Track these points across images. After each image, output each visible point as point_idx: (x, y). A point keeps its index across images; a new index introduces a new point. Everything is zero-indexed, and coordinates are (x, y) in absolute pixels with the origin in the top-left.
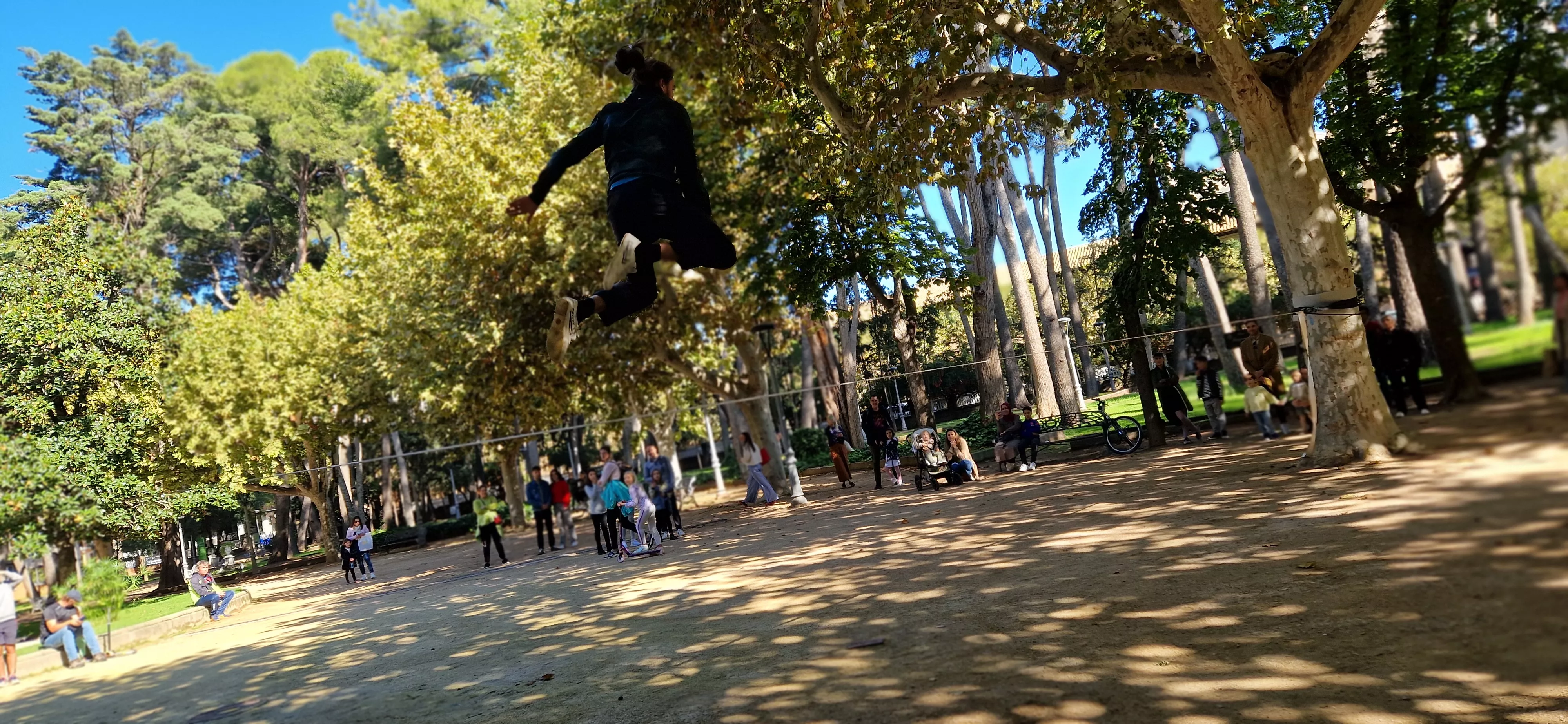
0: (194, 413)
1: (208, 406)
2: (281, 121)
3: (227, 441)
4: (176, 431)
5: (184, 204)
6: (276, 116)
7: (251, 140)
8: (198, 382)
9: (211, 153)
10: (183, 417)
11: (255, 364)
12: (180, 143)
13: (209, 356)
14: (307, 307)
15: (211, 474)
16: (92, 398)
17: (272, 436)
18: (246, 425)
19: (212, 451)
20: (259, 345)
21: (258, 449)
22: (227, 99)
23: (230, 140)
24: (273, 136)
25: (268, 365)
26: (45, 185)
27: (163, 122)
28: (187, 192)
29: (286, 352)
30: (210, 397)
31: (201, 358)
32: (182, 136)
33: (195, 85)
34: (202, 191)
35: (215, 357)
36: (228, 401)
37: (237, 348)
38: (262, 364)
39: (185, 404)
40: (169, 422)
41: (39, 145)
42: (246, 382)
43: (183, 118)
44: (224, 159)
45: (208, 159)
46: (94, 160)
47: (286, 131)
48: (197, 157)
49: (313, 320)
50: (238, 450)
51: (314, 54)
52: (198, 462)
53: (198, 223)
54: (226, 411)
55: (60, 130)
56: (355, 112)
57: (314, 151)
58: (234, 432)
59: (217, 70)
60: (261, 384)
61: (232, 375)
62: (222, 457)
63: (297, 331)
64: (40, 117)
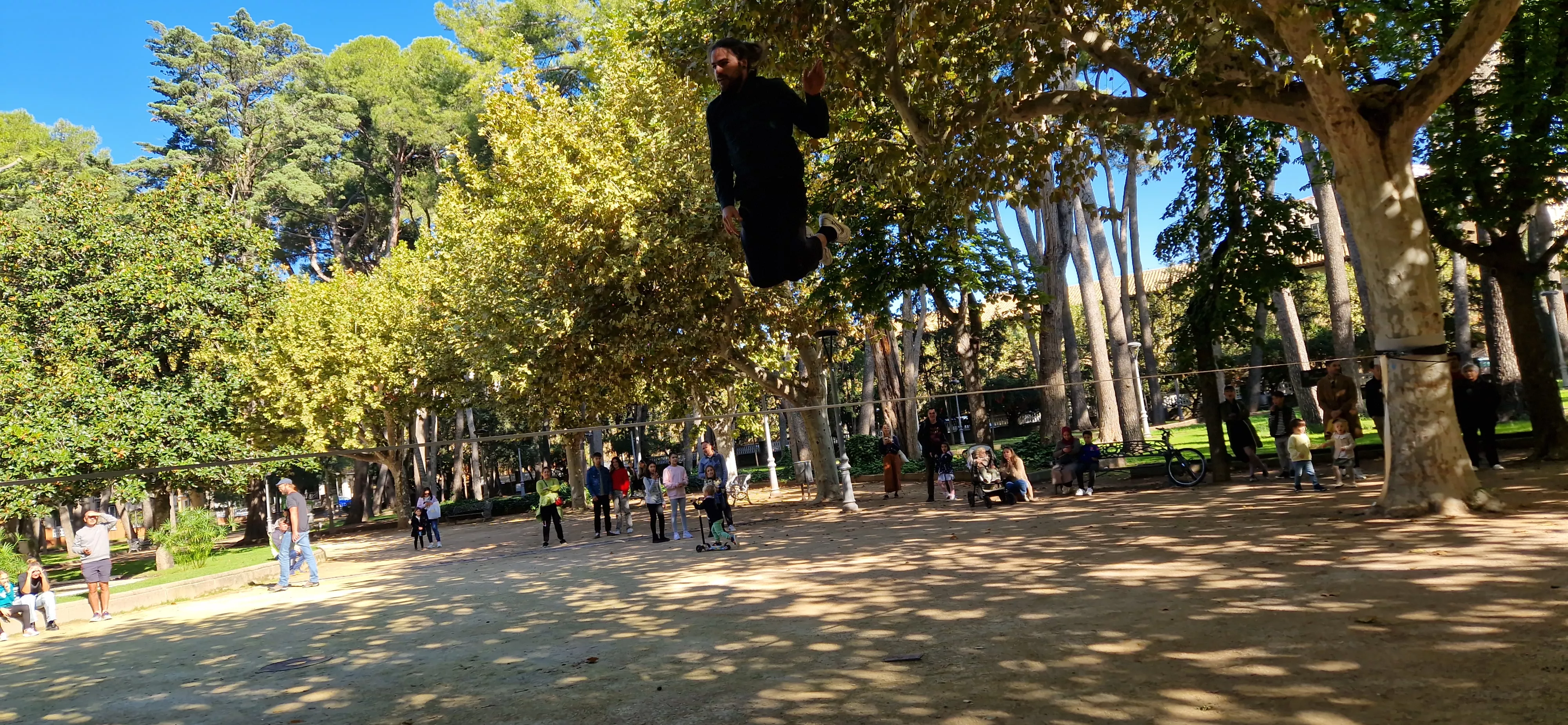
0: (284, 376)
1: (298, 371)
2: (382, 103)
3: (314, 404)
4: (266, 392)
5: (290, 178)
6: (378, 99)
7: (353, 121)
8: (289, 348)
9: (315, 132)
10: (273, 379)
11: (342, 334)
12: (288, 120)
13: (301, 324)
14: (394, 284)
15: (296, 435)
16: (194, 356)
17: (355, 403)
18: (331, 392)
19: (299, 413)
20: (349, 315)
21: (340, 415)
22: (333, 80)
23: (333, 120)
24: (373, 118)
25: (355, 337)
26: (164, 152)
27: (272, 99)
28: (291, 166)
29: (372, 325)
30: (300, 363)
31: (294, 325)
32: (291, 114)
33: (306, 65)
34: (305, 167)
35: (305, 326)
36: (317, 368)
37: (327, 318)
38: (350, 335)
39: (276, 367)
40: (261, 383)
41: (160, 114)
42: (333, 351)
43: (293, 96)
44: (327, 137)
45: (311, 137)
46: (210, 131)
47: (386, 114)
48: (302, 134)
49: (399, 296)
50: (323, 414)
51: (416, 40)
52: (286, 423)
53: (300, 196)
54: (313, 377)
55: (181, 101)
56: (450, 99)
57: (410, 134)
58: (319, 397)
59: (327, 51)
60: (347, 354)
61: (322, 343)
62: (307, 419)
63: (383, 306)
64: (163, 88)
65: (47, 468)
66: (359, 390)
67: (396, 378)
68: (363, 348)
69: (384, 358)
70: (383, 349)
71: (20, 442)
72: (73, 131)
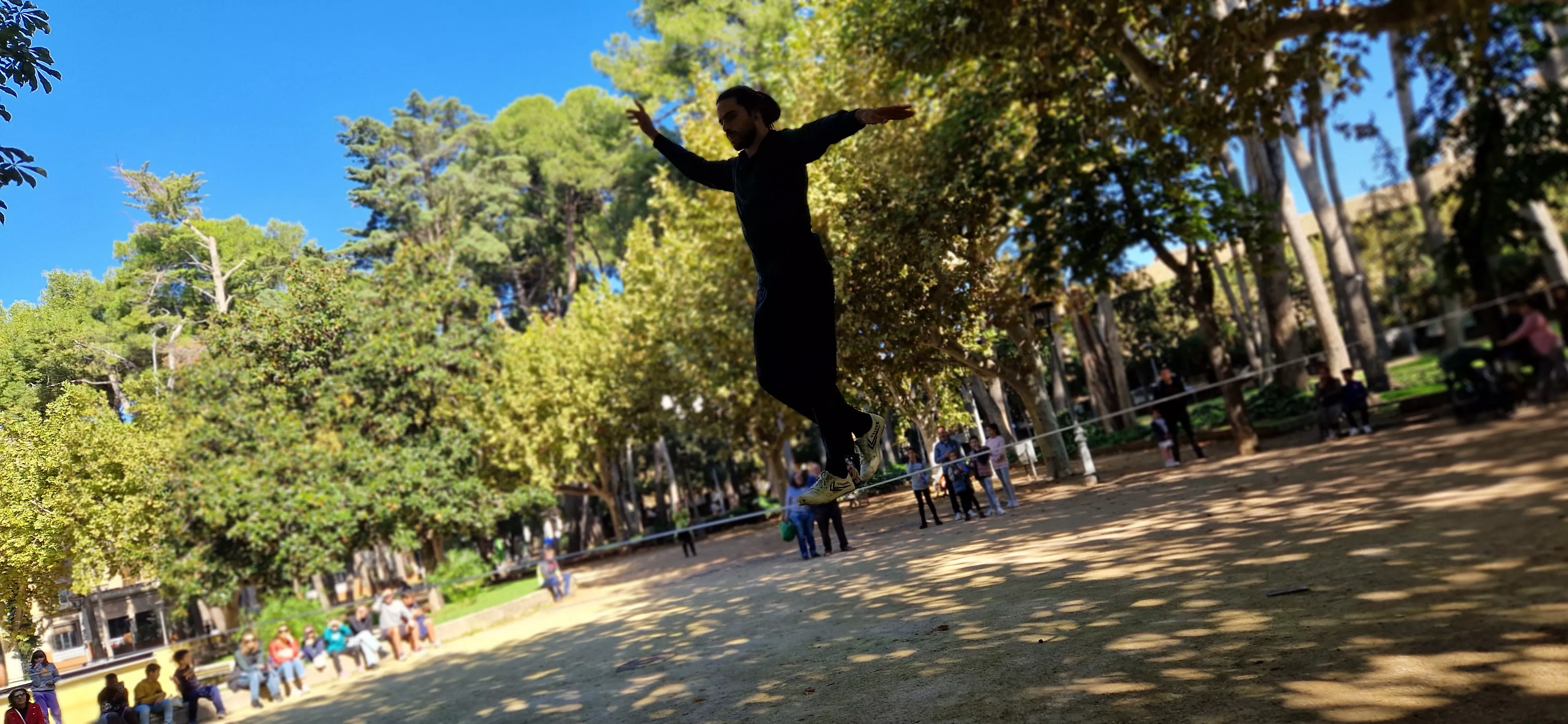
0: (506, 423)
1: (516, 417)
2: (548, 158)
3: (535, 446)
4: (492, 440)
5: (476, 241)
6: (544, 154)
7: (525, 178)
8: (509, 396)
9: (494, 193)
10: (497, 427)
11: (551, 378)
12: (470, 186)
15: (522, 476)
16: (435, 413)
17: (571, 441)
18: (548, 432)
19: (523, 456)
20: (554, 360)
21: (559, 453)
22: (502, 144)
23: (508, 181)
24: (542, 172)
25: (562, 378)
26: (366, 234)
27: (453, 170)
28: (476, 229)
29: (575, 366)
30: (518, 409)
32: (470, 181)
33: (477, 134)
34: (487, 227)
35: (517, 374)
36: (533, 412)
37: (535, 364)
38: (557, 377)
40: (486, 432)
41: (358, 201)
42: (545, 394)
43: (467, 165)
44: (504, 198)
45: (491, 199)
46: (403, 209)
47: (554, 167)
48: (483, 198)
49: (595, 335)
50: (543, 455)
51: (569, 93)
52: (513, 466)
53: (488, 256)
54: (531, 421)
55: (374, 186)
56: (614, 142)
57: (578, 182)
58: (539, 438)
59: (492, 118)
60: (558, 395)
61: (535, 389)
62: (531, 460)
63: (582, 347)
64: (358, 176)
65: (333, 529)
66: (573, 427)
67: (603, 413)
68: (570, 389)
69: (591, 395)
70: (589, 386)
71: (311, 507)
72: (284, 228)
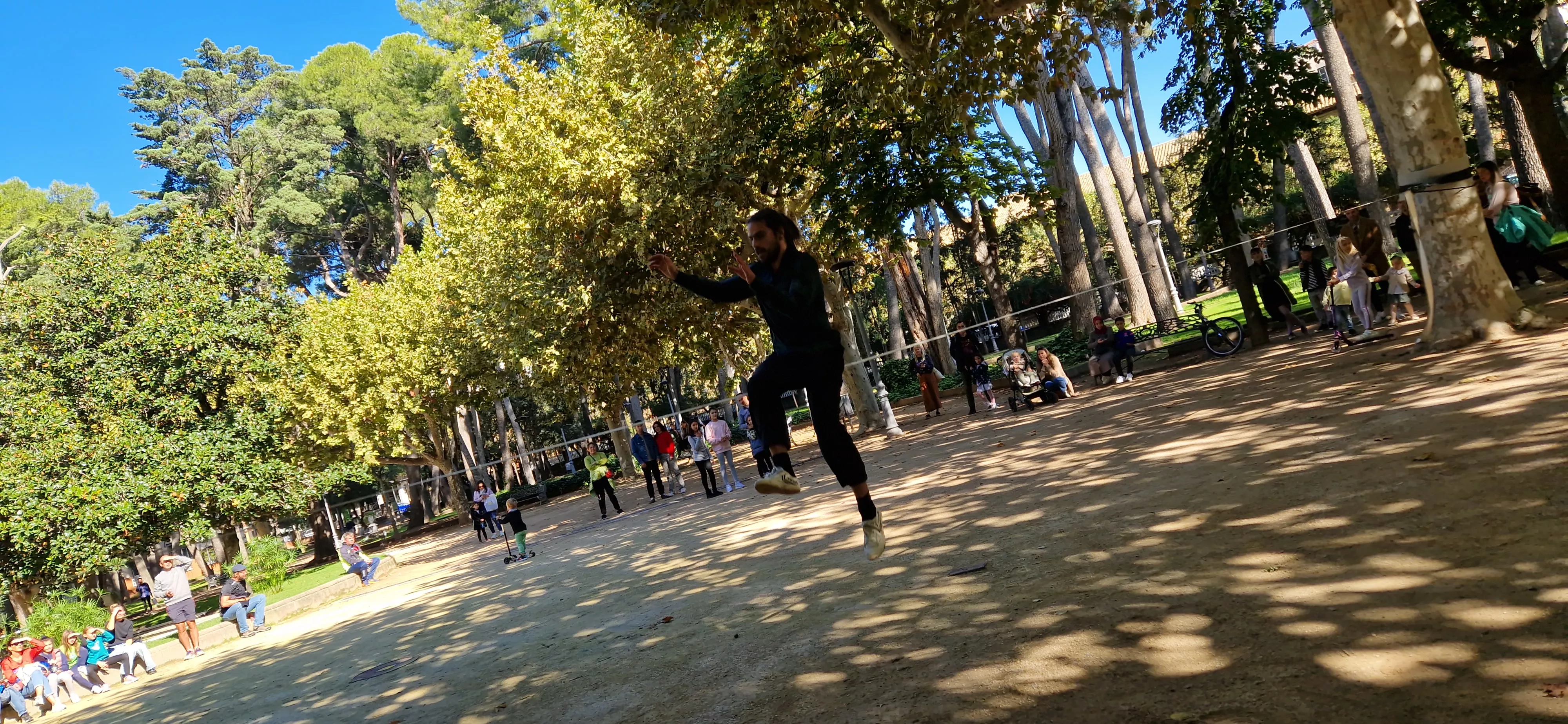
0: (322, 396)
1: (334, 389)
2: (364, 110)
3: (356, 418)
4: (307, 415)
5: (287, 201)
6: (359, 107)
7: (338, 133)
8: (321, 367)
9: (303, 150)
10: (311, 401)
11: (370, 346)
12: (275, 144)
13: (328, 343)
14: (410, 288)
15: (345, 452)
16: (231, 391)
17: (395, 411)
18: (370, 404)
19: (344, 430)
20: (372, 327)
21: (384, 425)
22: (311, 95)
23: (319, 135)
24: (357, 126)
25: (383, 346)
26: (160, 197)
27: (255, 124)
28: (287, 189)
29: (396, 332)
30: (334, 381)
31: (321, 345)
32: (276, 137)
33: (281, 86)
34: (300, 187)
35: (331, 342)
36: (352, 383)
37: (351, 332)
38: (377, 345)
39: (312, 389)
40: (300, 407)
41: (149, 160)
42: (364, 363)
43: (274, 119)
44: (316, 154)
45: (302, 156)
46: (200, 168)
47: (369, 120)
48: (291, 155)
49: (418, 300)
50: (367, 427)
51: (384, 41)
52: (333, 441)
53: (301, 218)
54: (351, 392)
55: (165, 143)
56: (429, 94)
57: (398, 137)
58: (360, 411)
59: (299, 68)
60: (378, 364)
61: (351, 358)
62: (353, 435)
63: (404, 312)
64: (146, 133)
65: (113, 523)
66: (396, 398)
67: (430, 381)
68: (392, 357)
69: (415, 362)
70: (412, 354)
71: (83, 502)
72: (69, 191)
